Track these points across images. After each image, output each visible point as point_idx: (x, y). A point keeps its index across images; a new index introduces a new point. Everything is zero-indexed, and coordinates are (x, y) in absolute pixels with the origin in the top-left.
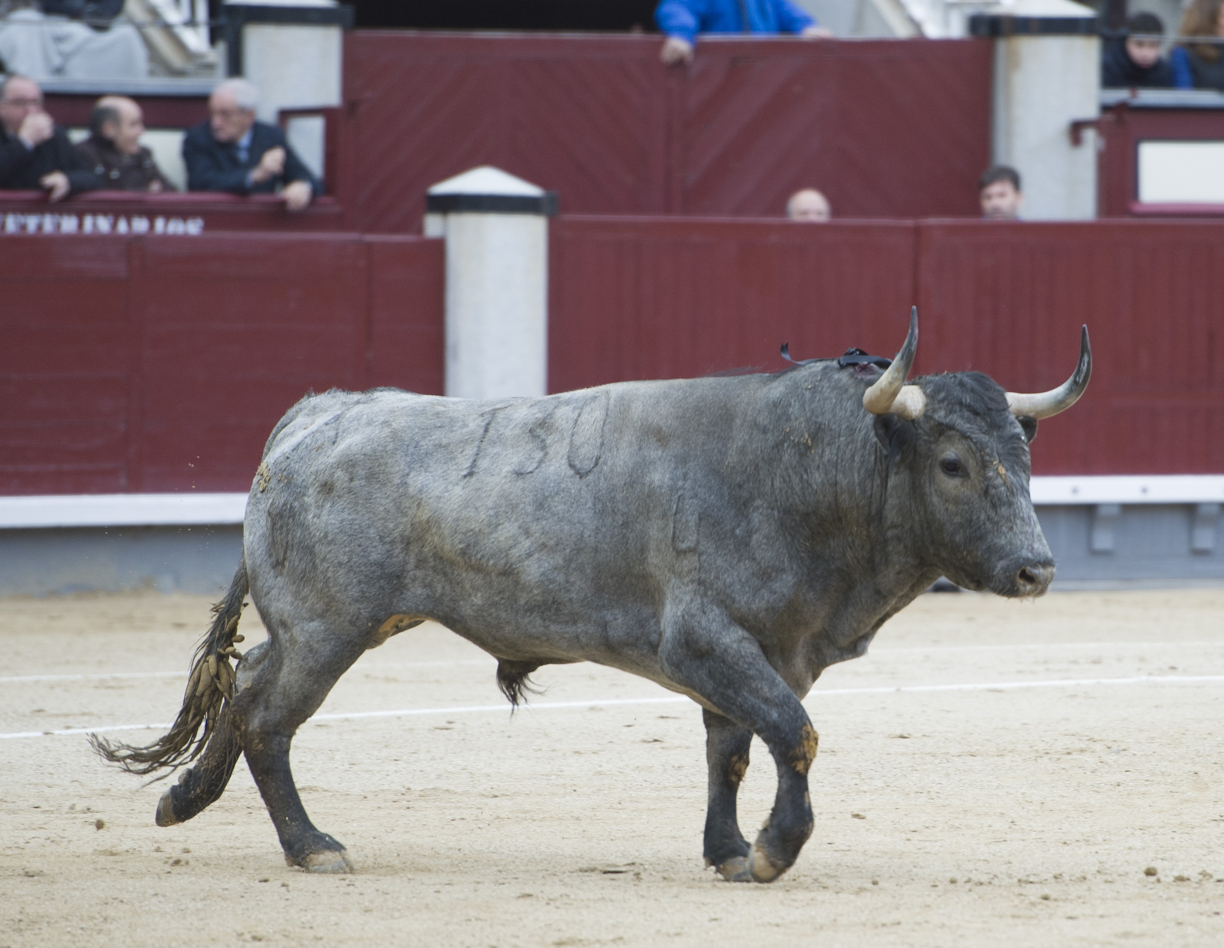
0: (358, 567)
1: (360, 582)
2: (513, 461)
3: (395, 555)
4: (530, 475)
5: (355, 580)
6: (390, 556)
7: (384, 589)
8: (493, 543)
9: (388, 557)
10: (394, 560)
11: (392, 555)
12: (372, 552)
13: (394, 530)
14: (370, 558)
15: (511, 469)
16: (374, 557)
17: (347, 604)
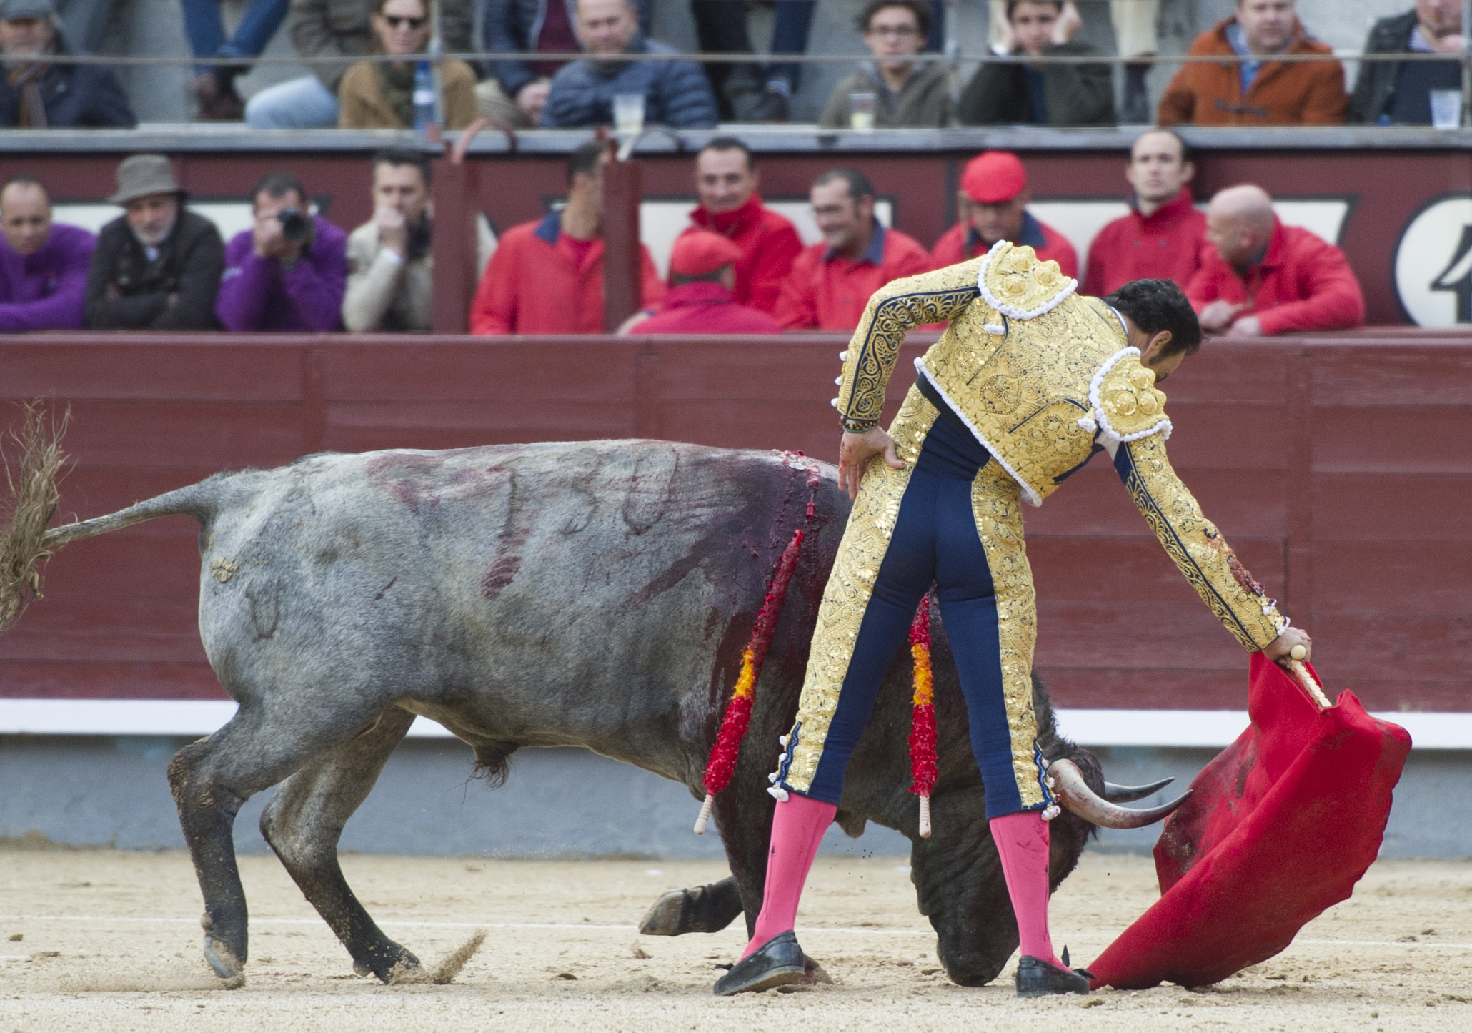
0: (375, 629)
1: (377, 646)
2: (556, 519)
3: (412, 620)
4: (580, 533)
5: (372, 644)
6: (407, 622)
7: (402, 657)
8: (536, 609)
9: (405, 622)
10: (412, 626)
11: (409, 619)
12: (388, 614)
13: (414, 592)
14: (388, 621)
15: (556, 529)
16: (391, 619)
17: (359, 669)
